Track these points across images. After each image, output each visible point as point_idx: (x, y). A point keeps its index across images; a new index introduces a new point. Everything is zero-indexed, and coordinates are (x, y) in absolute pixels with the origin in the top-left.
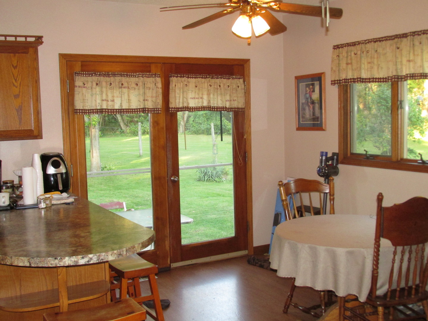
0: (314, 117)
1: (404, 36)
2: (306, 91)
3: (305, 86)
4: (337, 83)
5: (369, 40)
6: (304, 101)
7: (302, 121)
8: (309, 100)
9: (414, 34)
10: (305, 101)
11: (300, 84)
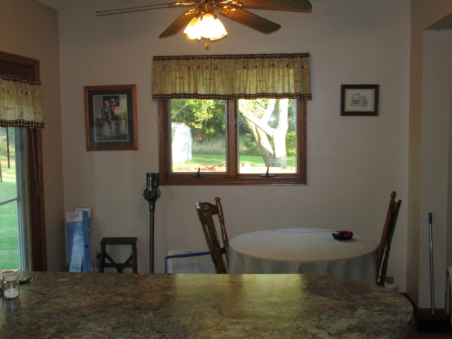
0: (119, 135)
1: (253, 56)
2: (104, 105)
3: (102, 99)
4: (158, 98)
5: (207, 56)
6: (100, 116)
7: (97, 140)
8: (110, 115)
9: (263, 56)
10: (103, 116)
11: (94, 96)
